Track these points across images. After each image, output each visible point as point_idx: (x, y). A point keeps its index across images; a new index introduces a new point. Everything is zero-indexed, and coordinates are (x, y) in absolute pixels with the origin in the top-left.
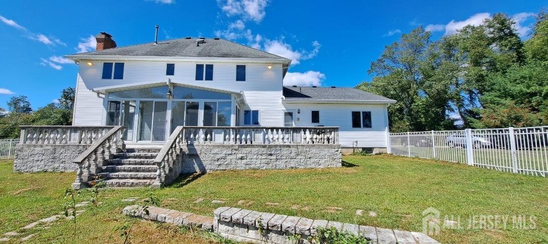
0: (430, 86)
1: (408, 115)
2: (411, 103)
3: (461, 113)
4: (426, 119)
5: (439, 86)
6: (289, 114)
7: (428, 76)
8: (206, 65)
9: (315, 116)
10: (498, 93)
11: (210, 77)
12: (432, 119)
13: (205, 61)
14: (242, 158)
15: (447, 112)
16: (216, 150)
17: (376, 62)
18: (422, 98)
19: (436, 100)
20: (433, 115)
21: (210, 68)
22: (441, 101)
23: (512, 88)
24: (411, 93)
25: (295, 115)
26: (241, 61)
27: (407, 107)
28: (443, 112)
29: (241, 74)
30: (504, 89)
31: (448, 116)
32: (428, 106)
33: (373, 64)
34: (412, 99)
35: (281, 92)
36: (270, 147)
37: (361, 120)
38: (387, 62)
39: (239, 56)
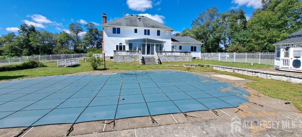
0: (215, 34)
1: (205, 45)
2: (207, 40)
3: (224, 45)
4: (212, 47)
5: (217, 35)
6: (173, 47)
7: (214, 30)
8: (148, 30)
9: (180, 48)
10: (235, 40)
11: (149, 34)
12: (214, 47)
13: (147, 29)
14: (169, 59)
15: (220, 44)
16: (163, 57)
17: (195, 21)
18: (211, 38)
19: (217, 40)
20: (214, 46)
21: (149, 31)
22: (218, 40)
23: (240, 38)
24: (207, 35)
25: (175, 47)
26: (159, 29)
27: (205, 41)
28: (219, 44)
29: (158, 33)
30: (238, 38)
31: (220, 46)
32: (213, 42)
33: (193, 22)
34: (208, 38)
35: (171, 40)
36: (176, 56)
37: (193, 49)
38: (200, 21)
39: (158, 28)
